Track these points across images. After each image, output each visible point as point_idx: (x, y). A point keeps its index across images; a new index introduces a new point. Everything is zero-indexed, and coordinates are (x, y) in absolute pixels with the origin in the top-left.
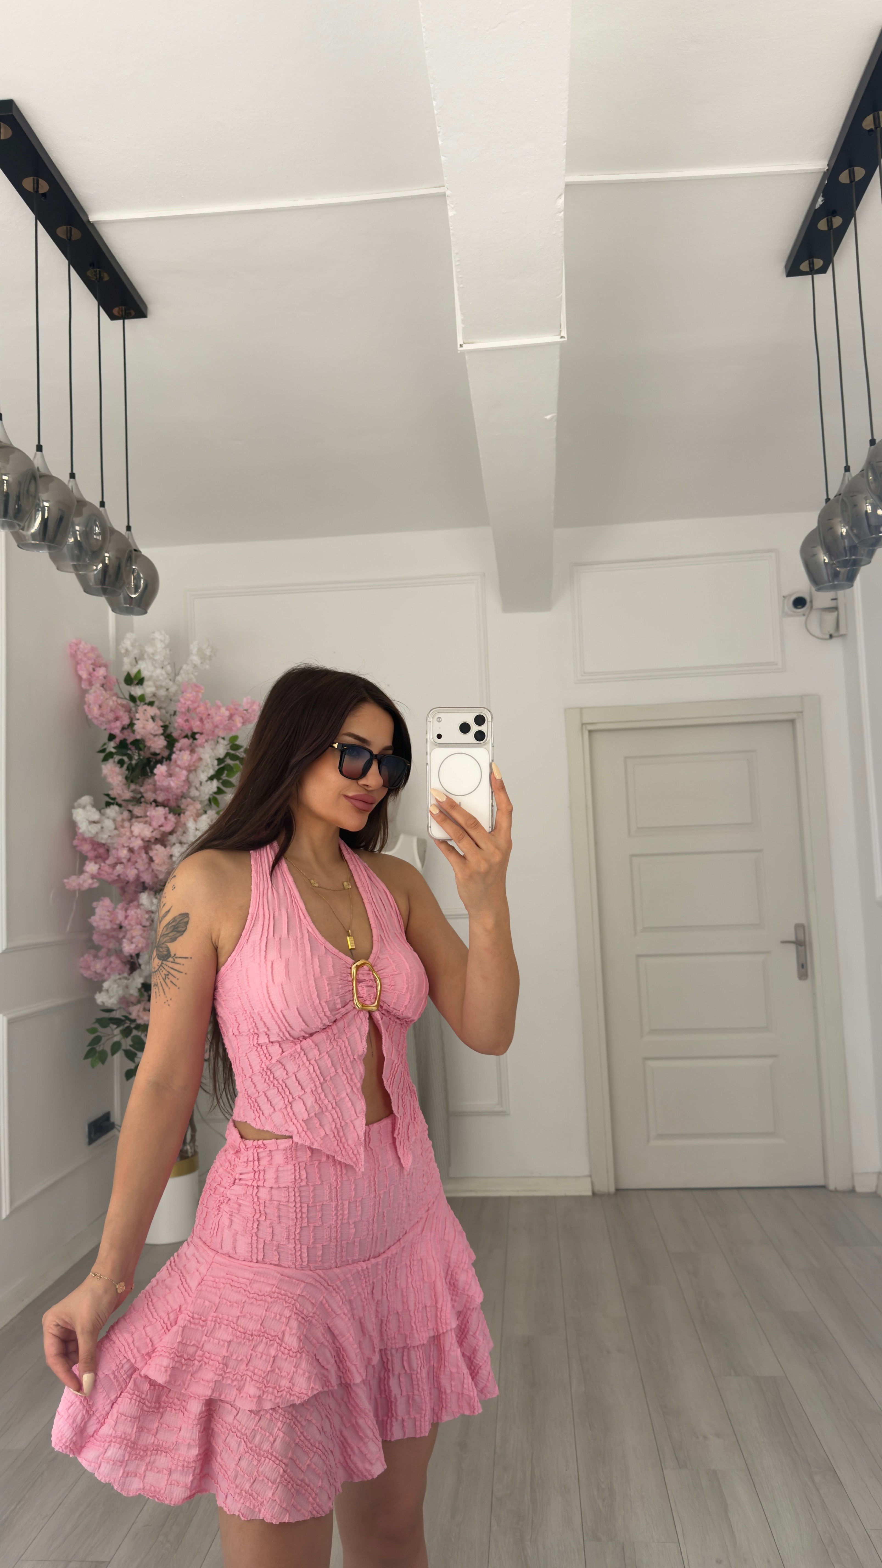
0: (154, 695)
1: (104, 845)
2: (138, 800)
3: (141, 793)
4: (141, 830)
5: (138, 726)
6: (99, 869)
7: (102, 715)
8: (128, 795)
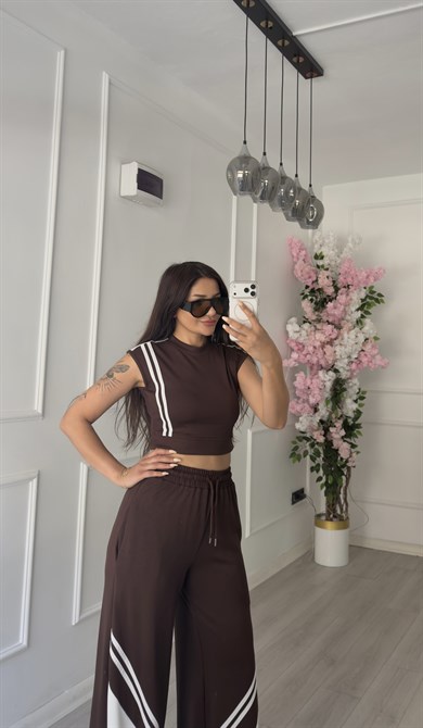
0: (329, 265)
1: (301, 343)
2: (319, 320)
3: (320, 317)
4: (320, 337)
5: (320, 281)
6: (299, 356)
7: (302, 276)
8: (314, 318)
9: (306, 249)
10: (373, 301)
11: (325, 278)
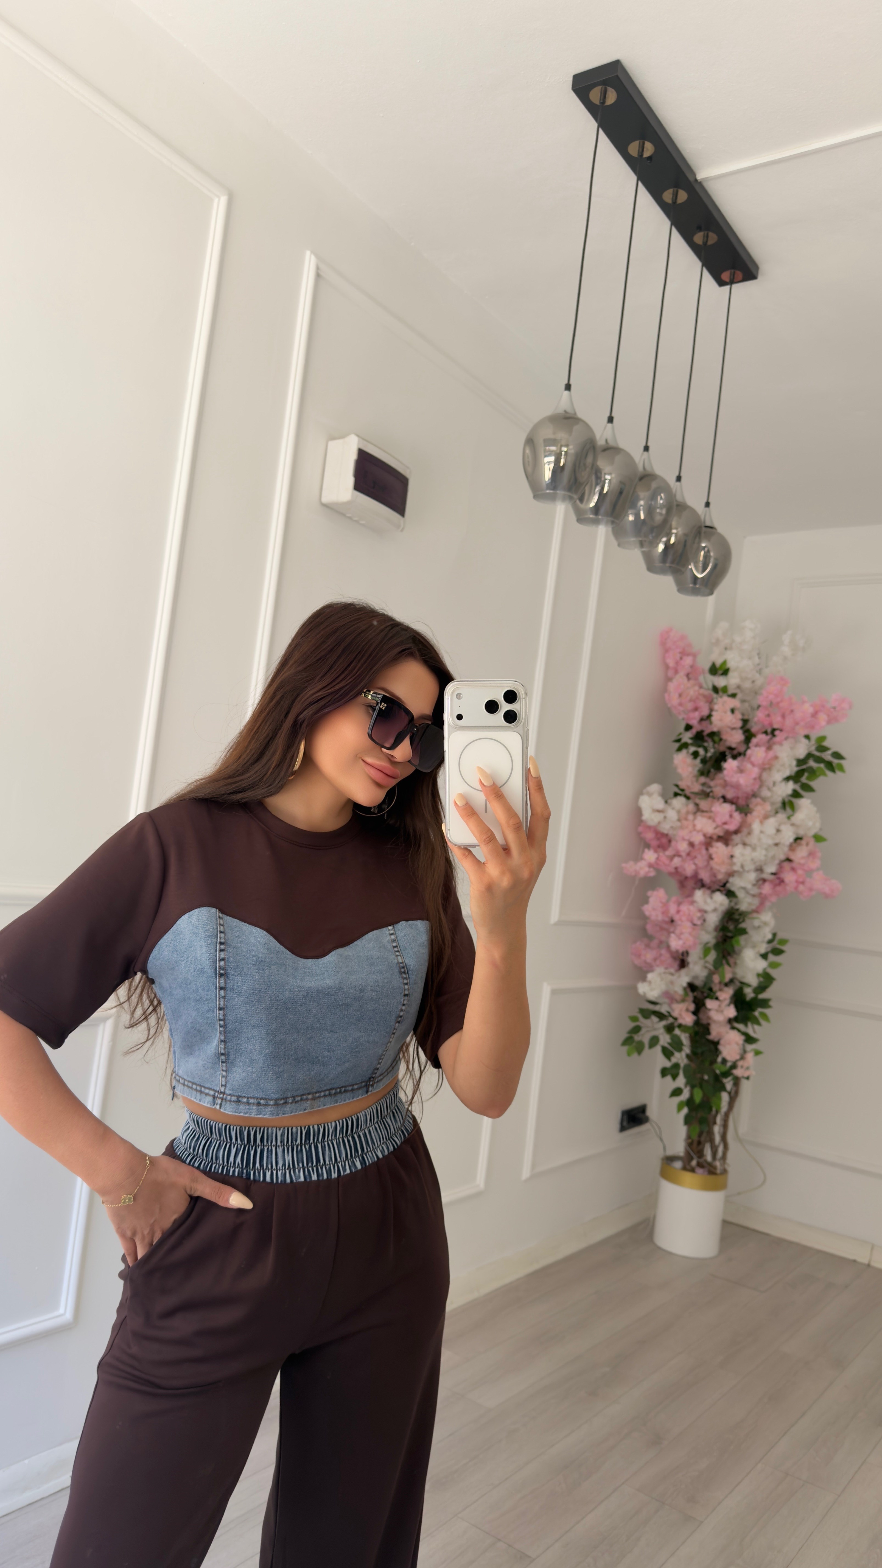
0: (739, 687)
1: (667, 835)
2: (706, 795)
3: (710, 787)
4: (705, 825)
5: (715, 717)
6: (658, 859)
7: (681, 704)
8: (697, 788)
9: (694, 656)
10: (822, 765)
11: (725, 712)
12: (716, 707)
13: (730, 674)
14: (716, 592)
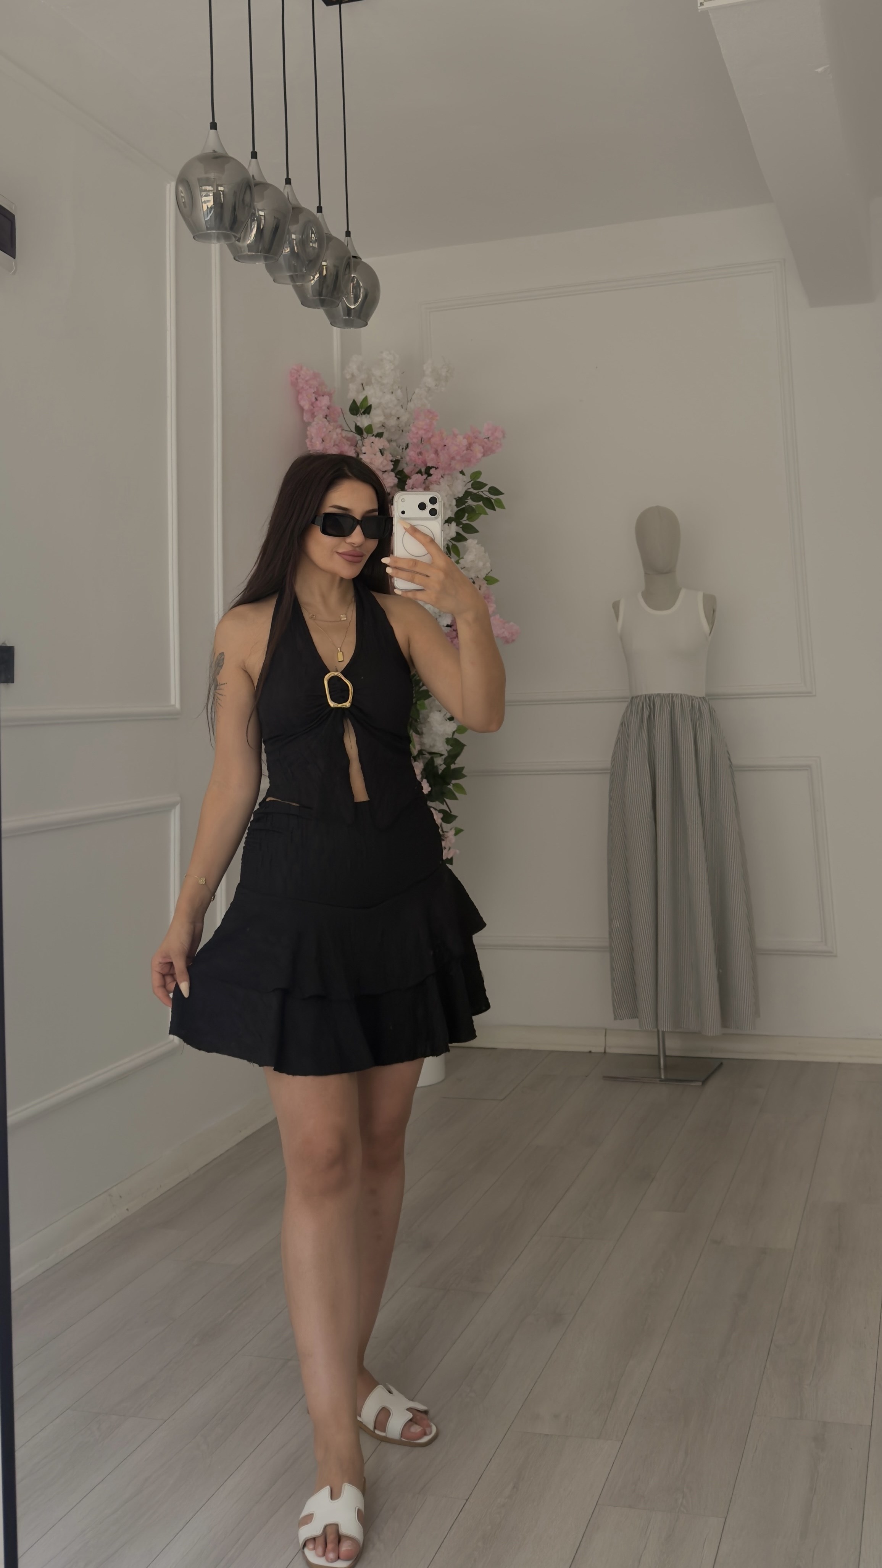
0: (383, 425)
9: (330, 395)
10: (481, 503)
11: (375, 455)
12: (364, 449)
13: (373, 412)
14: (368, 323)
